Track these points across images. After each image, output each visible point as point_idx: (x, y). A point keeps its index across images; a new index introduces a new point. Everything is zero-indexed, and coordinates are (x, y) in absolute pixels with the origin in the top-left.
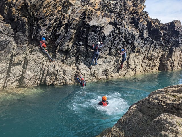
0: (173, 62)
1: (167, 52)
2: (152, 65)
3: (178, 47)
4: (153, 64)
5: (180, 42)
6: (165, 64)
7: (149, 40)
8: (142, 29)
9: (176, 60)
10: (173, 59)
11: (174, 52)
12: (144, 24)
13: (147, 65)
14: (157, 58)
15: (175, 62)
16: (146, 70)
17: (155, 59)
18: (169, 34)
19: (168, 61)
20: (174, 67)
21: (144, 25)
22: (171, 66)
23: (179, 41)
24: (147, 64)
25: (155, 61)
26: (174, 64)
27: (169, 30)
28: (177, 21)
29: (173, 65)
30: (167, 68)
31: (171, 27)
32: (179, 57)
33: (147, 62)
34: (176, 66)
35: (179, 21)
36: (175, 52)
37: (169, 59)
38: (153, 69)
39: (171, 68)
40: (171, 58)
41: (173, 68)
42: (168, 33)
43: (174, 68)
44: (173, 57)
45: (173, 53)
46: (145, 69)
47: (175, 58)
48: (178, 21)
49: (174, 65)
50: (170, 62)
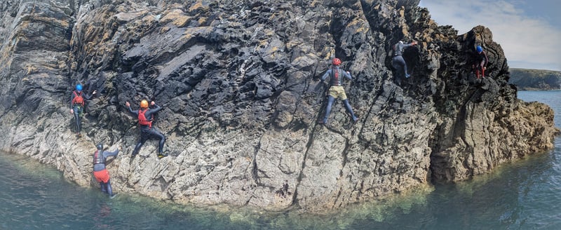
0: (469, 150)
1: (452, 117)
2: (393, 169)
3: (480, 103)
4: (395, 165)
5: (484, 88)
6: (446, 159)
7: (363, 82)
8: (350, 47)
9: (479, 142)
10: (469, 140)
11: (469, 119)
12: (358, 31)
13: (365, 168)
14: (409, 143)
15: (475, 150)
16: (366, 187)
17: (399, 146)
18: (461, 64)
19: (453, 149)
20: (476, 166)
21: (358, 33)
22: (466, 164)
23: (484, 84)
24: (368, 166)
25: (402, 154)
26: (473, 155)
27: (463, 52)
28: (481, 30)
29: (470, 161)
30: (453, 171)
31: (468, 43)
32: (487, 131)
33: (364, 158)
34: (482, 163)
35: (488, 29)
36: (471, 117)
37: (457, 142)
38: (398, 182)
39: (465, 170)
40: (463, 138)
41: (473, 169)
42: (461, 60)
43: (476, 170)
44: (468, 133)
45: (468, 121)
46: (362, 185)
47: (476, 136)
48: (483, 27)
49: (473, 161)
50: (459, 150)
